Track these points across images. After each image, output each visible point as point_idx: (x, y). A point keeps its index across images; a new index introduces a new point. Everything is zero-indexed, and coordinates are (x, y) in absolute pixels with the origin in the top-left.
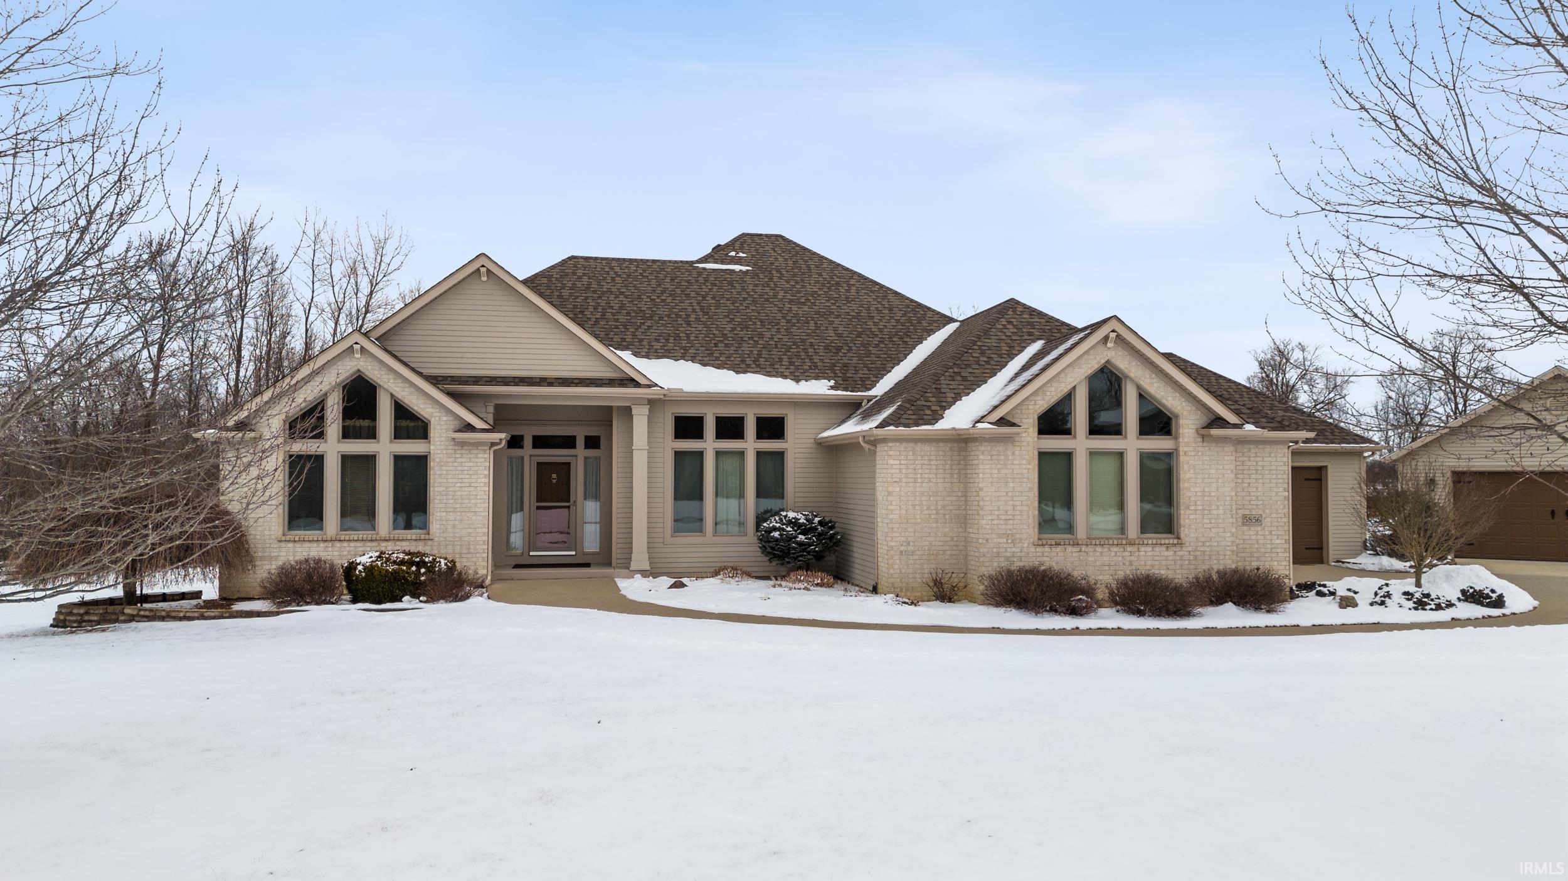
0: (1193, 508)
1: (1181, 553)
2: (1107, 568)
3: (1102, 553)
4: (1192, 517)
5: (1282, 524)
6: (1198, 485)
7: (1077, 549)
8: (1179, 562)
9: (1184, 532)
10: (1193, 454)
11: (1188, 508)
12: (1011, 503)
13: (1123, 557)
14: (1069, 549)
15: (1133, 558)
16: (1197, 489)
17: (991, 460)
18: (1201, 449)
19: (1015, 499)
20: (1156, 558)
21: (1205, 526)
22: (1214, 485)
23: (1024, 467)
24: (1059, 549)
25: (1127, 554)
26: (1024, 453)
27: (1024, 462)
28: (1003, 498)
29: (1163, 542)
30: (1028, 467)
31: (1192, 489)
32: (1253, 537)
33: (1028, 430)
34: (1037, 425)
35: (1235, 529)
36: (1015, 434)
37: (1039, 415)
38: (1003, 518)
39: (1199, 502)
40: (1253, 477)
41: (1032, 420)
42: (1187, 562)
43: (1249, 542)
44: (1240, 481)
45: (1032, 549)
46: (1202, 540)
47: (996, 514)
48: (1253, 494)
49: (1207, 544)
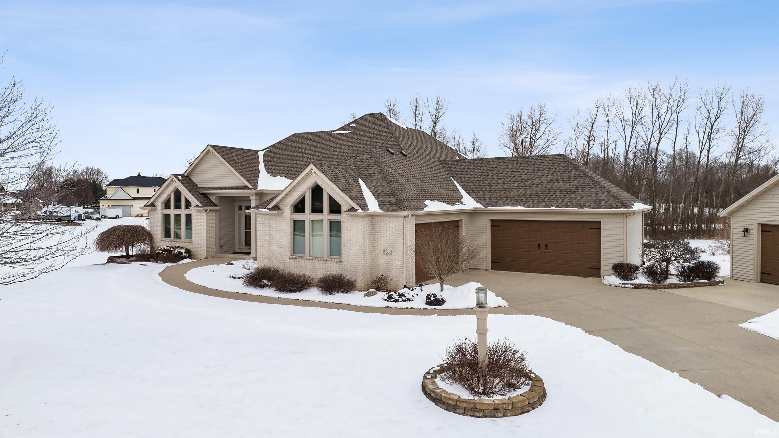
0: (346, 246)
1: (342, 266)
2: (314, 270)
3: (312, 263)
4: (346, 250)
5: (400, 255)
6: (348, 236)
7: (303, 261)
8: (341, 269)
9: (343, 256)
10: (347, 222)
11: (344, 246)
12: (281, 241)
13: (320, 265)
14: (301, 260)
15: (323, 266)
16: (348, 238)
17: (275, 223)
18: (350, 220)
19: (283, 239)
20: (332, 267)
21: (351, 254)
22: (355, 236)
23: (286, 226)
24: (297, 260)
25: (321, 264)
26: (286, 220)
27: (286, 224)
28: (279, 239)
29: (335, 260)
30: (287, 226)
31: (346, 238)
32: (388, 260)
33: (286, 211)
34: (293, 209)
35: (364, 256)
36: (282, 213)
37: (292, 205)
38: (279, 246)
39: (349, 244)
40: (388, 232)
41: (288, 207)
42: (344, 270)
43: (386, 262)
44: (382, 234)
45: (288, 260)
46: (350, 260)
47: (277, 244)
48: (388, 240)
49: (352, 262)
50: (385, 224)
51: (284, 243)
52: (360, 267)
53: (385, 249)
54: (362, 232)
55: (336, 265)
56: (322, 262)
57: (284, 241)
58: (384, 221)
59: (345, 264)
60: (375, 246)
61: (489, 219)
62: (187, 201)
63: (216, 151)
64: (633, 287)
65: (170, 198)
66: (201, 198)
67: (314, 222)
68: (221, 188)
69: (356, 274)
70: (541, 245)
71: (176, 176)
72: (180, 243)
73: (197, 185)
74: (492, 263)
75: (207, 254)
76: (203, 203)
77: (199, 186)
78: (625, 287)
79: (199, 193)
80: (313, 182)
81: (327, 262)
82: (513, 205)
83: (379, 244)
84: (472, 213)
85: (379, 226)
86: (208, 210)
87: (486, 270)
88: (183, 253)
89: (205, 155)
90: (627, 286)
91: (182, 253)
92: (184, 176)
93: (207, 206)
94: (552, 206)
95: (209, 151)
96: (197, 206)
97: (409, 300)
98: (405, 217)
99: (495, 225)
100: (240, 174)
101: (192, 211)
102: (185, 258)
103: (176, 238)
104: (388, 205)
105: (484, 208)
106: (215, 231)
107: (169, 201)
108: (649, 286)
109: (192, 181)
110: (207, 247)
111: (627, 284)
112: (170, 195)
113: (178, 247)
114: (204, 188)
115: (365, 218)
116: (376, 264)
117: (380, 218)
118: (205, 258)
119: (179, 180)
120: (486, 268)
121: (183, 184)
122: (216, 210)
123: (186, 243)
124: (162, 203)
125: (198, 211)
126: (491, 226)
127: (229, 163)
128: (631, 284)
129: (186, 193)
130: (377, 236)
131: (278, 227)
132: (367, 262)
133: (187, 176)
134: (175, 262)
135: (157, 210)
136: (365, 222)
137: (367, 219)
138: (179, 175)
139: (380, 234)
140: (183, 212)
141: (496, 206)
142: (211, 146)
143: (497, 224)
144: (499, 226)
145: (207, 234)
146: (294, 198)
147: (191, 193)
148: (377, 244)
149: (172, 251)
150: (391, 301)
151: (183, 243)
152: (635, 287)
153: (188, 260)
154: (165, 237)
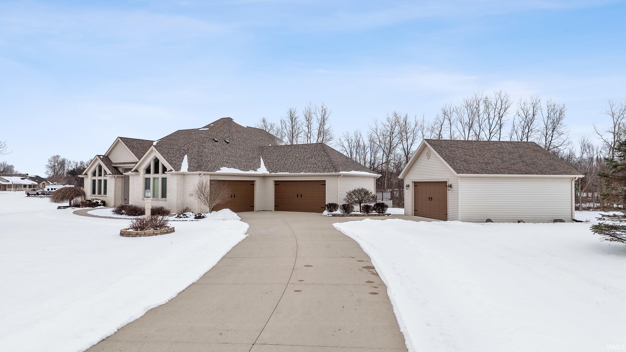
4: (169, 194)
9: (168, 198)
10: (169, 178)
11: (168, 192)
13: (156, 203)
15: (158, 204)
17: (136, 179)
18: (171, 177)
20: (161, 204)
21: (171, 196)
22: (173, 186)
23: (141, 182)
26: (141, 178)
27: (141, 180)
28: (137, 189)
29: (164, 200)
31: (169, 187)
32: (191, 200)
33: (141, 173)
34: (145, 171)
35: (177, 197)
36: (139, 174)
37: (144, 169)
38: (137, 193)
39: (170, 190)
40: (192, 184)
41: (142, 171)
42: (167, 205)
43: (190, 201)
44: (189, 185)
45: (142, 201)
46: (170, 199)
47: (136, 192)
48: (192, 188)
49: (171, 201)
50: (190, 179)
51: (140, 191)
52: (175, 203)
53: (190, 193)
54: (176, 183)
55: (164, 203)
56: (157, 201)
57: (139, 190)
58: (190, 177)
59: (168, 202)
60: (185, 192)
61: (273, 180)
62: (105, 171)
63: (122, 141)
64: (332, 215)
65: (96, 170)
66: (112, 169)
67: (155, 179)
68: (124, 163)
69: (173, 207)
70: (298, 195)
71: (99, 156)
72: (100, 197)
73: (112, 162)
74: (275, 207)
75: (115, 204)
76: (113, 172)
77: (113, 162)
78: (328, 216)
79: (113, 166)
80: (154, 156)
81: (160, 201)
82: (284, 172)
83: (187, 190)
84: (264, 177)
85: (188, 180)
86: (116, 177)
87: (271, 211)
88: (100, 203)
89: (116, 144)
90: (329, 215)
91: (98, 203)
92: (105, 156)
93: (115, 174)
94: (302, 172)
95: (118, 141)
96: (110, 174)
97: (187, 217)
98: (200, 174)
99: (277, 183)
100: (135, 155)
101: (108, 178)
102: (100, 205)
103: (99, 194)
104: (192, 168)
105: (269, 174)
106: (121, 190)
107: (95, 172)
108: (339, 215)
109: (110, 159)
110: (115, 199)
111: (329, 214)
112: (96, 168)
113: (96, 199)
114: (116, 164)
115: (178, 176)
116: (186, 202)
117: (188, 176)
118: (113, 206)
119: (100, 158)
120: (271, 210)
121: (102, 161)
122: (122, 177)
123: (103, 197)
124: (91, 173)
125: (111, 177)
126: (275, 185)
127: (129, 148)
128: (331, 214)
129: (104, 167)
130: (186, 186)
131: (137, 182)
132: (180, 201)
133: (107, 156)
134: (93, 207)
135: (88, 177)
136: (178, 178)
137: (179, 177)
138: (101, 156)
139: (188, 185)
140: (102, 178)
141: (276, 172)
142: (120, 137)
143: (278, 183)
144: (278, 185)
145: (115, 192)
146: (145, 166)
147: (106, 166)
148: (186, 190)
149: (92, 201)
150: (178, 218)
151: (102, 197)
152: (333, 216)
153: (102, 207)
154: (93, 194)
